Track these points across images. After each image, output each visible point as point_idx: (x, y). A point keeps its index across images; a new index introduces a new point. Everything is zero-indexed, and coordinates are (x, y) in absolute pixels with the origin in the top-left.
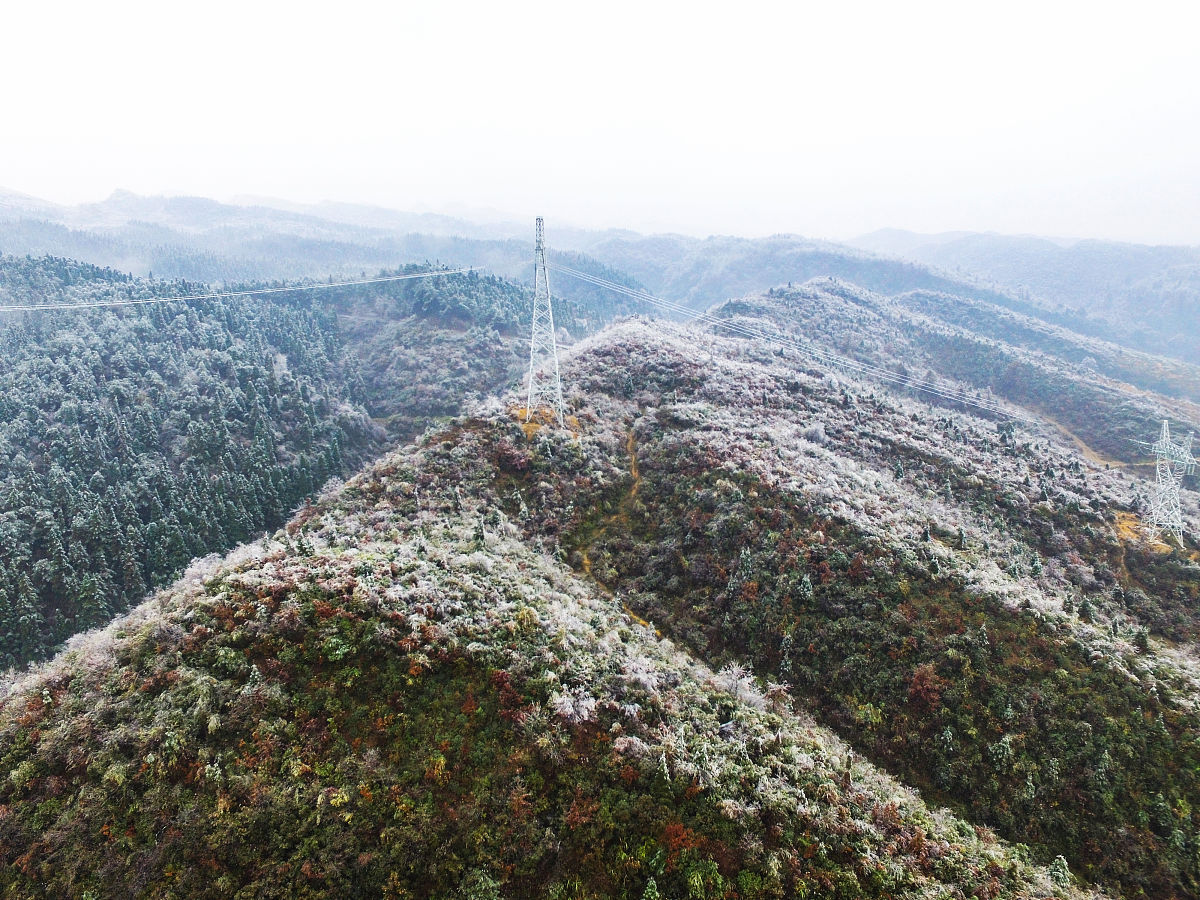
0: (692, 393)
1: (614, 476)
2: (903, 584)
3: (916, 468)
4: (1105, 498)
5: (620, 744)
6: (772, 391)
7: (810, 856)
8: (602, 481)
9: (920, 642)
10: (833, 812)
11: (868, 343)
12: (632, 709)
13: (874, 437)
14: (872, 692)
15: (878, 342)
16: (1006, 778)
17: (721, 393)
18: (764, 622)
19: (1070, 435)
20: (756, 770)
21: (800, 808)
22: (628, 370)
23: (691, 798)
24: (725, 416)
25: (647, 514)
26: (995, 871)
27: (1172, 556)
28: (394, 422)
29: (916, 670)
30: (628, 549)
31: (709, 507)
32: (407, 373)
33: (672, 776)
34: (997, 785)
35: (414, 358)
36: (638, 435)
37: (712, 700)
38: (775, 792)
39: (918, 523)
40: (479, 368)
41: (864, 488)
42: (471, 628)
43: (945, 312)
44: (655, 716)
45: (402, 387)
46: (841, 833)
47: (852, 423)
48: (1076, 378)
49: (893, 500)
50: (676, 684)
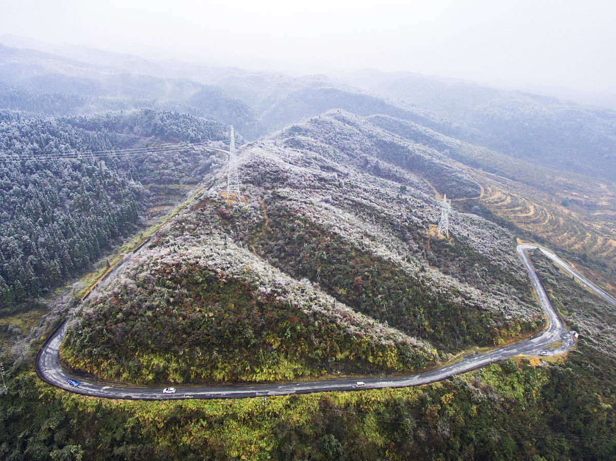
0: (283, 183)
1: (260, 219)
2: (353, 254)
3: (363, 211)
4: (428, 220)
5: (278, 298)
6: (313, 181)
7: (325, 322)
8: (256, 221)
9: (357, 271)
10: (330, 312)
11: (353, 146)
12: (280, 290)
13: (349, 200)
14: (343, 285)
15: (357, 146)
16: (378, 306)
17: (294, 184)
18: (311, 266)
19: (432, 187)
20: (311, 303)
21: (322, 311)
22: (259, 174)
23: (296, 310)
24: (296, 195)
25: (272, 232)
26: (369, 324)
27: (444, 240)
28: (151, 187)
29: (356, 279)
30: (267, 244)
31: (293, 230)
32: (154, 164)
33: (291, 305)
34: (376, 308)
35: (156, 157)
36: (266, 202)
37: (299, 288)
38: (316, 308)
39: (361, 233)
40: (186, 161)
41: (344, 221)
42: (233, 271)
43: (389, 127)
44: (285, 292)
45: (153, 171)
46: (332, 317)
47: (342, 194)
48: (438, 161)
49: (353, 225)
50: (289, 284)
